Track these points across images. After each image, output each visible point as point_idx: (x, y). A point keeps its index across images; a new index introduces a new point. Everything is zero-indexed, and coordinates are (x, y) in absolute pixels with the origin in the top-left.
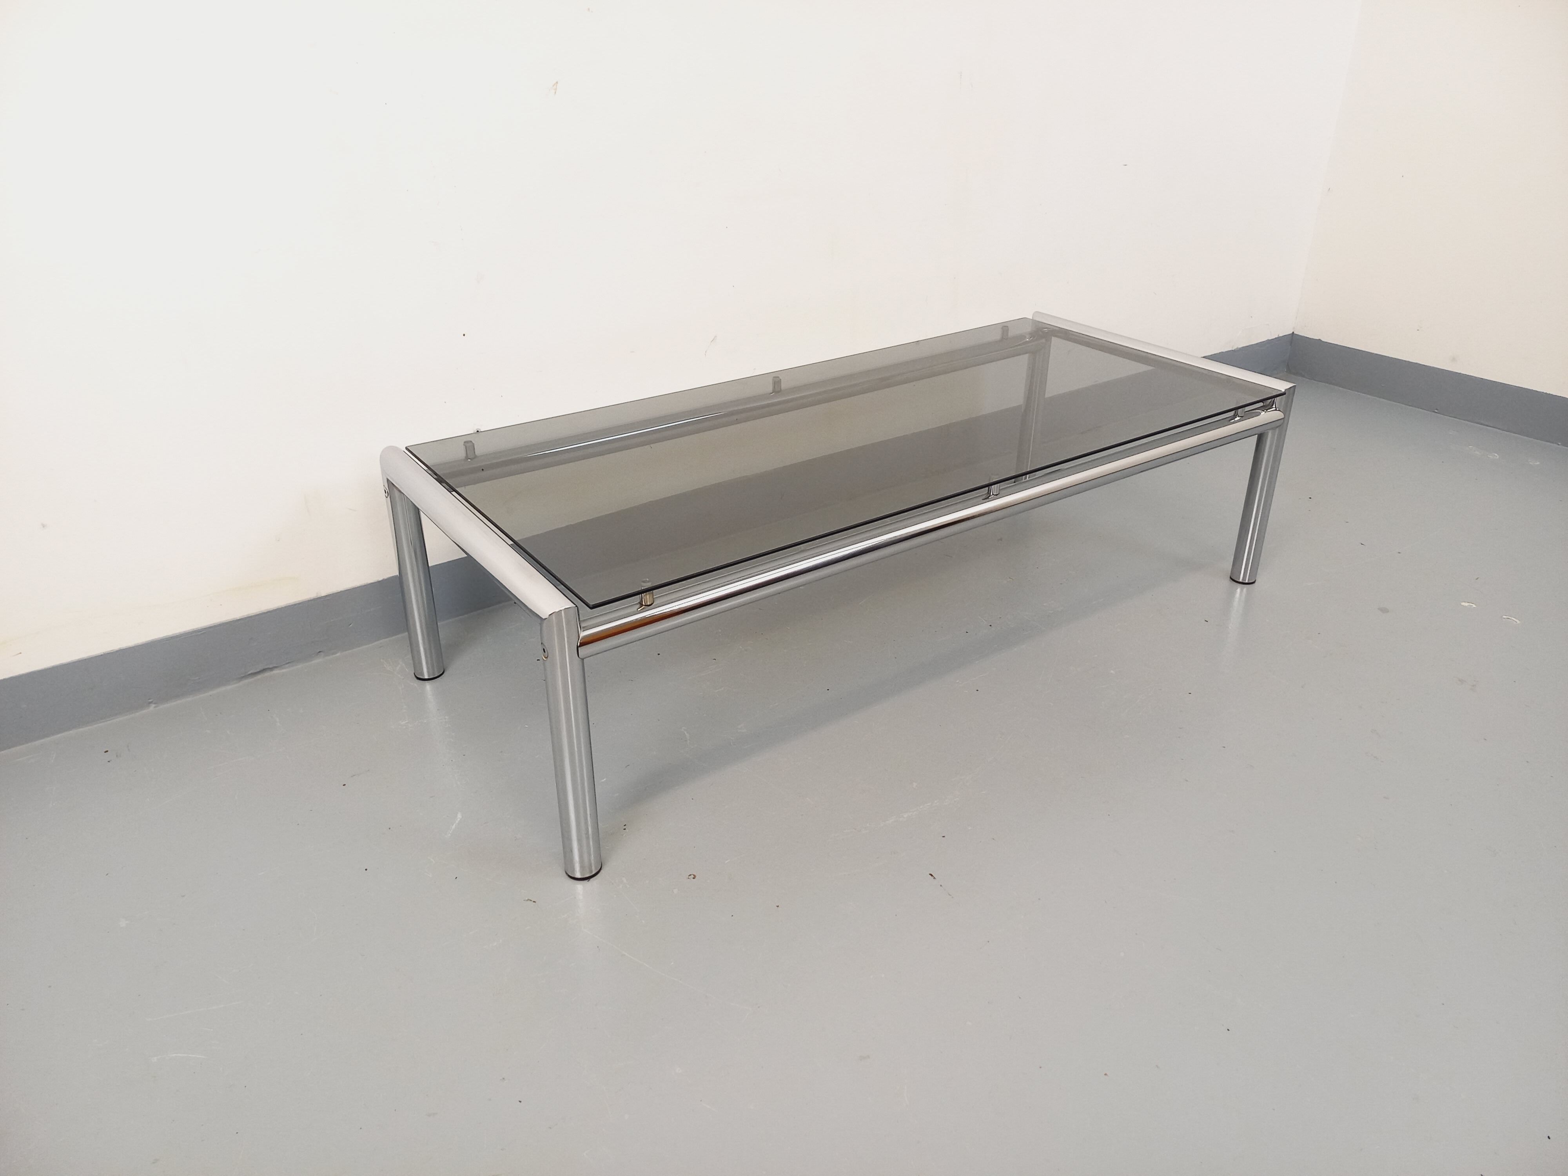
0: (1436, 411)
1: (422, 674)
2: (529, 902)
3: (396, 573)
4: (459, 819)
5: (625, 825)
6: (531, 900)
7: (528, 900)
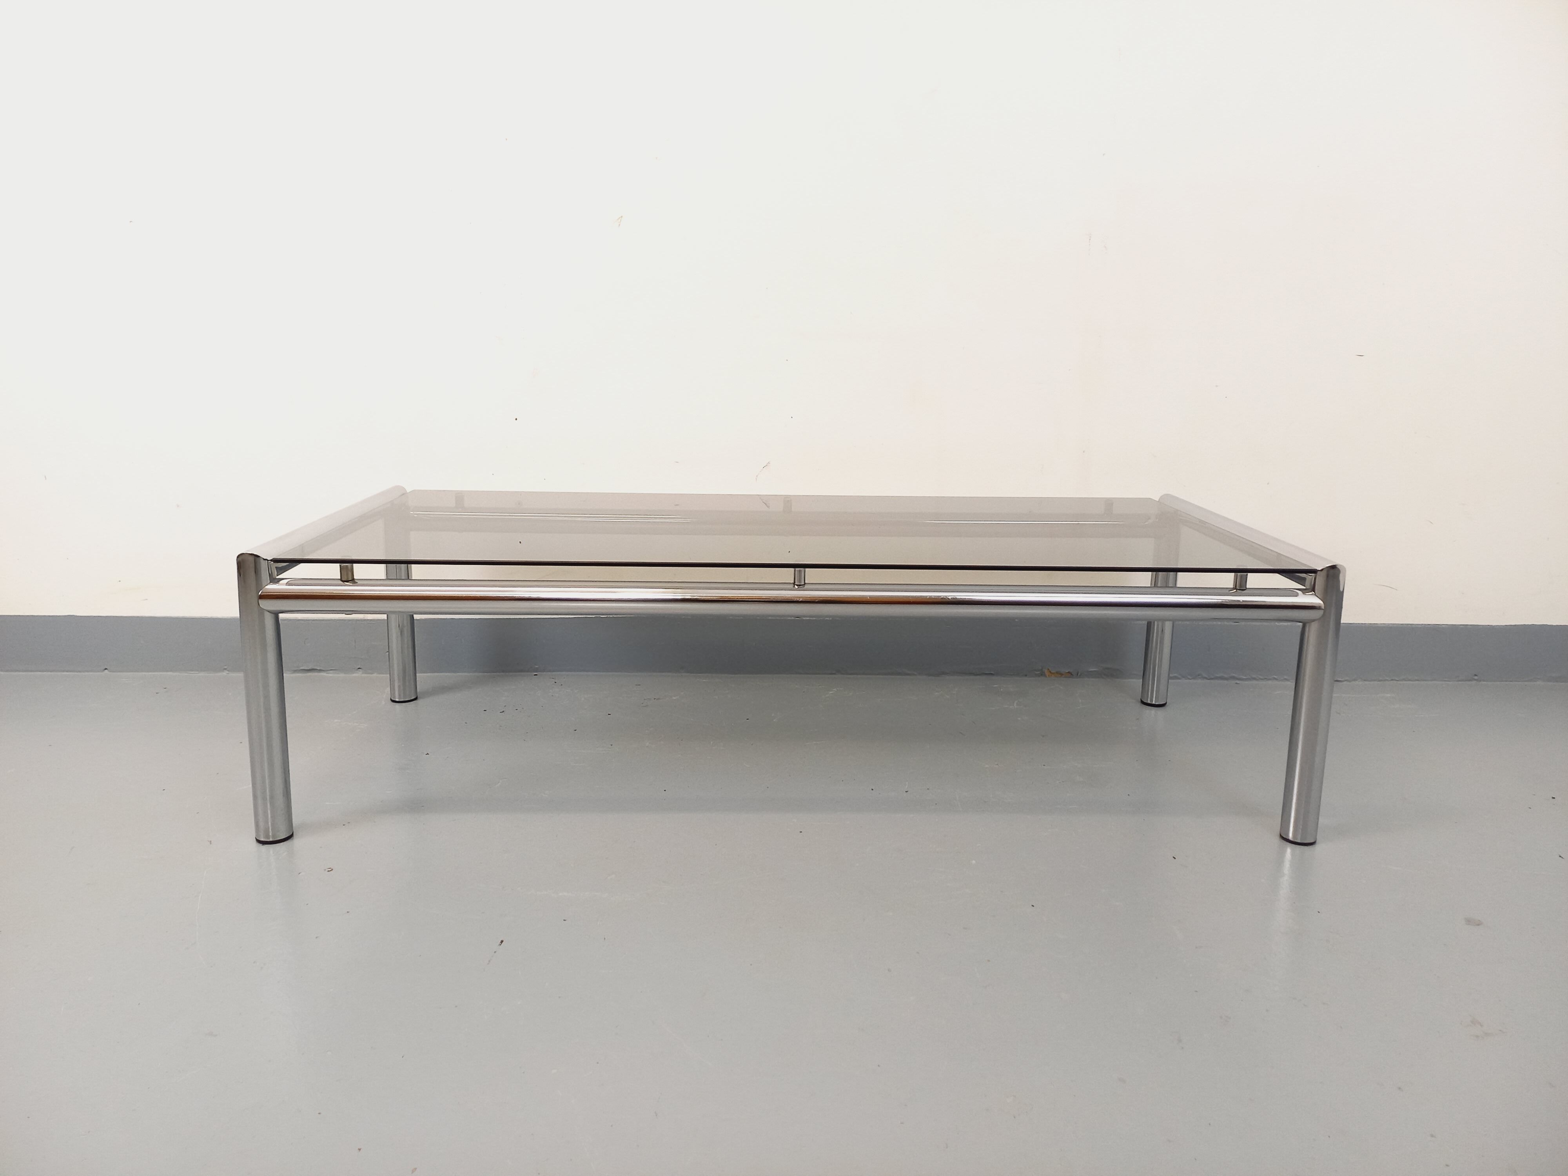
1: (396, 696)
5: (349, 823)
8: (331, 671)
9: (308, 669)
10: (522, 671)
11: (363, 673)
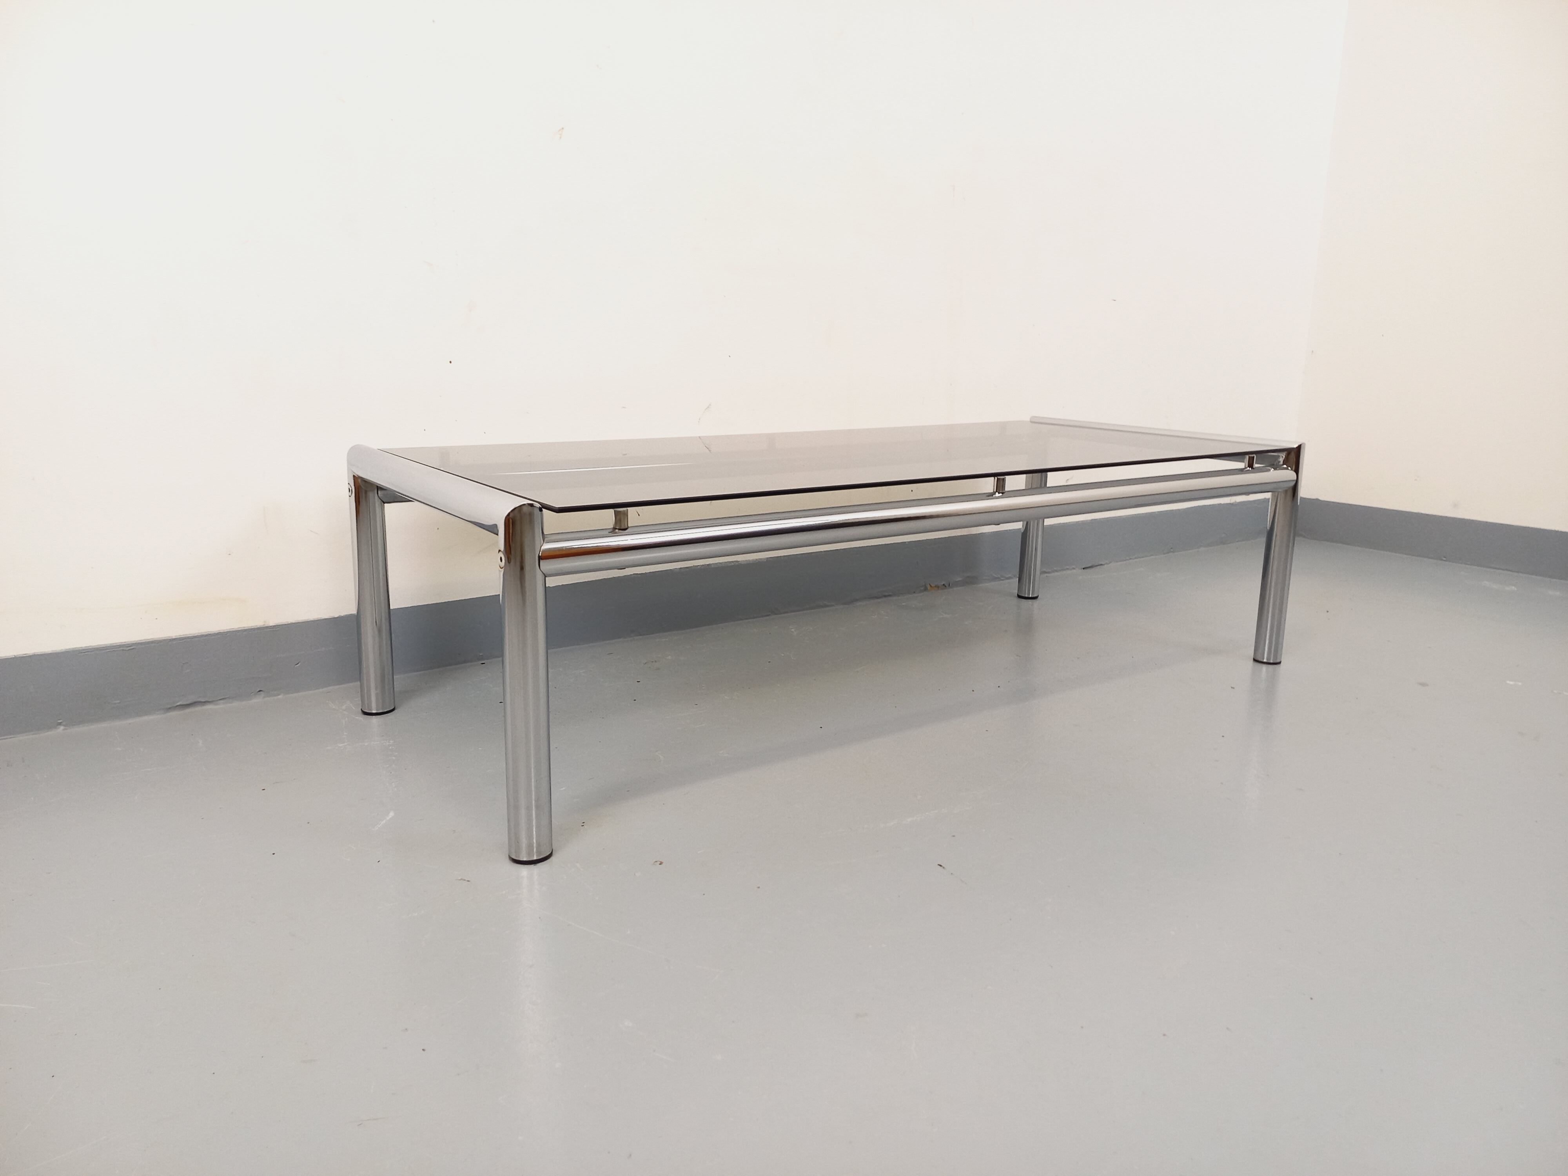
0: (1444, 559)
1: (370, 708)
2: (462, 881)
3: (354, 612)
4: (390, 817)
5: (584, 823)
6: (465, 880)
7: (461, 879)
8: (222, 701)
9: (188, 703)
10: (465, 662)
11: (264, 697)
